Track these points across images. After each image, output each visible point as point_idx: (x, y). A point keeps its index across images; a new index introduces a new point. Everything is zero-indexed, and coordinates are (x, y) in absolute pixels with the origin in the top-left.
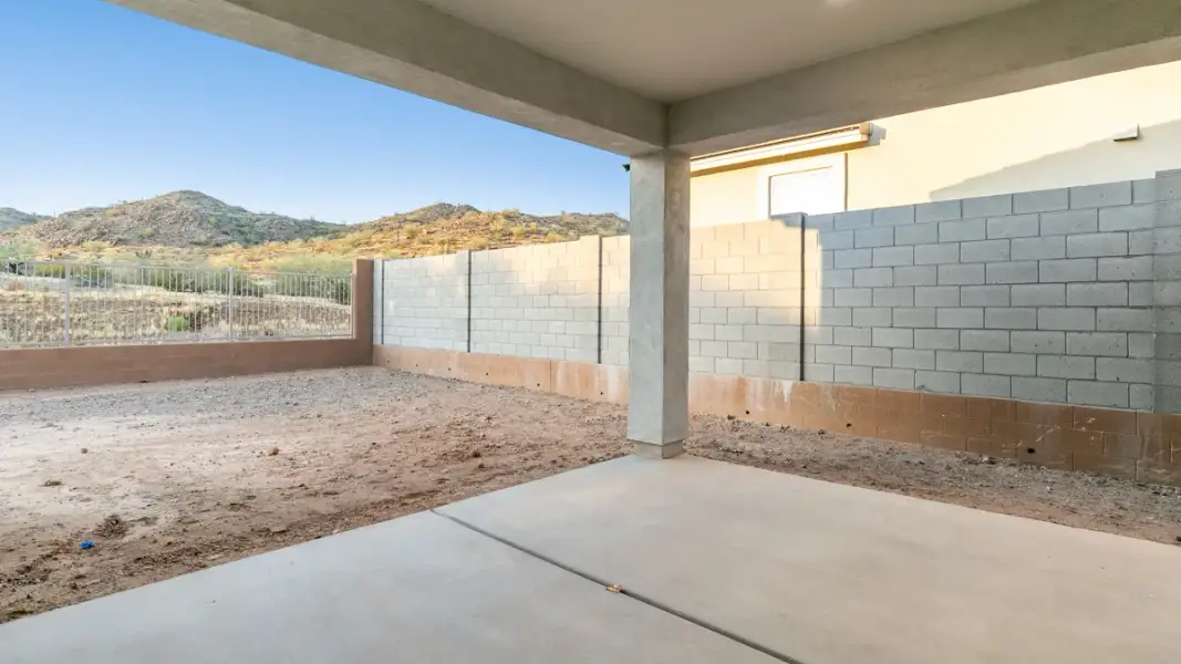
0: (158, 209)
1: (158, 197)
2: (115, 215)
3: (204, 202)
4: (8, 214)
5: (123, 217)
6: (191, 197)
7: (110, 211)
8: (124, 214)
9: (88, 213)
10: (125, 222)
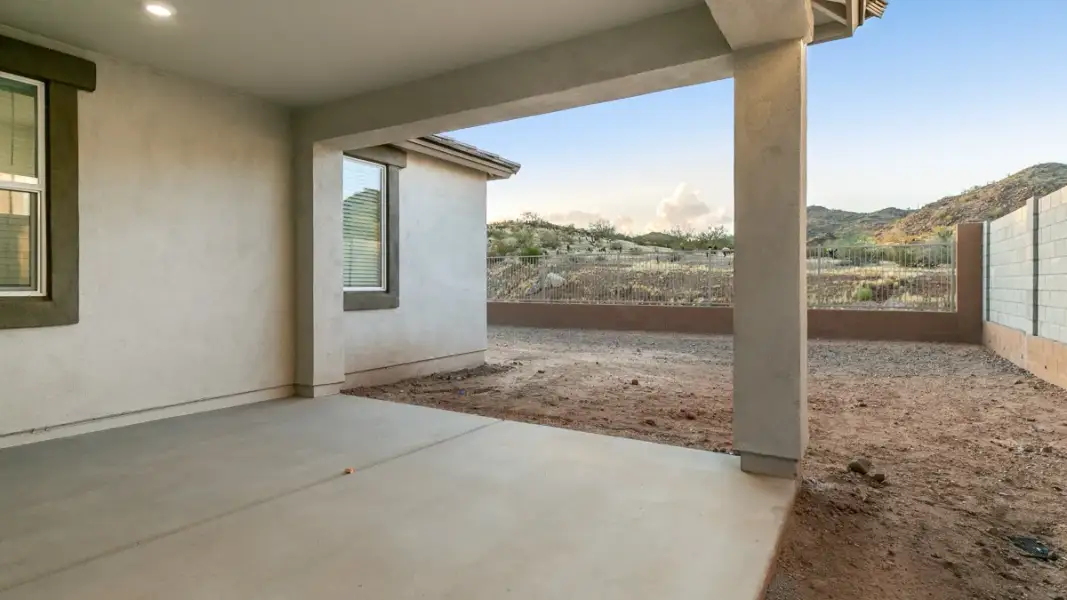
0: (1009, 188)
1: (1010, 177)
2: (967, 200)
3: (1061, 172)
4: (891, 213)
5: (974, 201)
6: (1046, 169)
7: (962, 199)
8: (976, 197)
9: (944, 202)
10: (977, 204)
